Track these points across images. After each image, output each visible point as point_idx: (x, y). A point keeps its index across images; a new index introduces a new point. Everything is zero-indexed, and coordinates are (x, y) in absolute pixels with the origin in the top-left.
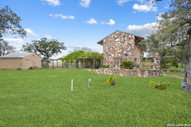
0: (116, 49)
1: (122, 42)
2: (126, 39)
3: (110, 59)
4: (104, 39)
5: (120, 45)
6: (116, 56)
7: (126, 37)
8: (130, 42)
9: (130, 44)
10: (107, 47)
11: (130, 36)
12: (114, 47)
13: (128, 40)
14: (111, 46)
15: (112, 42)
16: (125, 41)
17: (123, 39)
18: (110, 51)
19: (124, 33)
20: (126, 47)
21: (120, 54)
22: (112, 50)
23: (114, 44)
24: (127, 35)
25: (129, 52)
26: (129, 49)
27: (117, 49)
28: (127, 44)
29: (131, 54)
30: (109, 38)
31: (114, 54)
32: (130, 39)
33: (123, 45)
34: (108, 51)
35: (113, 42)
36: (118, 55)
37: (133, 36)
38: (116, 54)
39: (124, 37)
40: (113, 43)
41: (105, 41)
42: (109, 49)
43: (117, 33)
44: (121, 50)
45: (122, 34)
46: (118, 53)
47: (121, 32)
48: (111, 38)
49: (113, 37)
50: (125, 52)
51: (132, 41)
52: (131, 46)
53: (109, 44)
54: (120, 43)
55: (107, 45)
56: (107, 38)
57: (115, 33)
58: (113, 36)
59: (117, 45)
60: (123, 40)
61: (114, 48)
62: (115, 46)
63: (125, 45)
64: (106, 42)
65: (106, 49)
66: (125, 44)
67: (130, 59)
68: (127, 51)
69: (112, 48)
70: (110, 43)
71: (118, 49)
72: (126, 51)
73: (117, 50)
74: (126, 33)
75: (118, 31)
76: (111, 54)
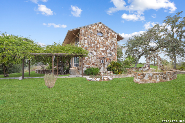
0: (98, 46)
1: (106, 39)
2: (109, 35)
3: (91, 58)
4: (82, 28)
5: (104, 41)
6: (99, 55)
7: (110, 34)
8: (113, 41)
9: (113, 43)
10: (86, 40)
11: (113, 34)
12: (96, 42)
13: (111, 38)
14: (93, 41)
15: (93, 36)
16: (108, 37)
17: (107, 35)
18: (91, 47)
19: (108, 28)
20: (110, 45)
21: (104, 53)
22: (93, 46)
23: (97, 38)
24: (110, 31)
25: (113, 52)
26: (112, 48)
27: (100, 45)
28: (110, 42)
29: (114, 54)
30: (90, 28)
31: (96, 51)
32: (113, 37)
33: (107, 43)
34: (89, 47)
35: (95, 35)
36: (101, 54)
37: (116, 35)
38: (99, 52)
39: (108, 33)
40: (95, 37)
41: (83, 31)
42: (89, 44)
43: (100, 25)
44: (104, 48)
45: (106, 29)
46: (102, 51)
47: (105, 26)
48: (92, 29)
49: (95, 29)
50: (108, 51)
51: (115, 40)
52: (114, 45)
53: (89, 37)
54: (103, 40)
55: (86, 38)
56: (87, 28)
57: (98, 25)
58: (94, 27)
59: (100, 40)
60: (107, 37)
61: (96, 44)
62: (98, 41)
63: (109, 43)
64: (86, 34)
65: (85, 43)
66: (108, 41)
67: (114, 59)
68: (111, 51)
69: (94, 43)
70: (91, 36)
71: (102, 46)
72: (109, 49)
73: (100, 47)
74: (109, 29)
75: (101, 23)
76: (93, 52)
